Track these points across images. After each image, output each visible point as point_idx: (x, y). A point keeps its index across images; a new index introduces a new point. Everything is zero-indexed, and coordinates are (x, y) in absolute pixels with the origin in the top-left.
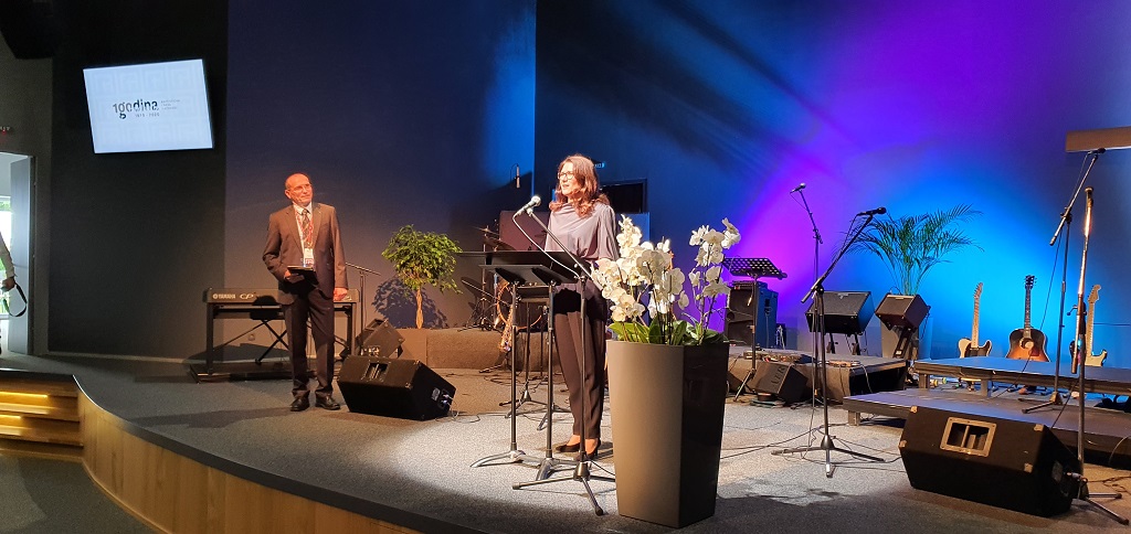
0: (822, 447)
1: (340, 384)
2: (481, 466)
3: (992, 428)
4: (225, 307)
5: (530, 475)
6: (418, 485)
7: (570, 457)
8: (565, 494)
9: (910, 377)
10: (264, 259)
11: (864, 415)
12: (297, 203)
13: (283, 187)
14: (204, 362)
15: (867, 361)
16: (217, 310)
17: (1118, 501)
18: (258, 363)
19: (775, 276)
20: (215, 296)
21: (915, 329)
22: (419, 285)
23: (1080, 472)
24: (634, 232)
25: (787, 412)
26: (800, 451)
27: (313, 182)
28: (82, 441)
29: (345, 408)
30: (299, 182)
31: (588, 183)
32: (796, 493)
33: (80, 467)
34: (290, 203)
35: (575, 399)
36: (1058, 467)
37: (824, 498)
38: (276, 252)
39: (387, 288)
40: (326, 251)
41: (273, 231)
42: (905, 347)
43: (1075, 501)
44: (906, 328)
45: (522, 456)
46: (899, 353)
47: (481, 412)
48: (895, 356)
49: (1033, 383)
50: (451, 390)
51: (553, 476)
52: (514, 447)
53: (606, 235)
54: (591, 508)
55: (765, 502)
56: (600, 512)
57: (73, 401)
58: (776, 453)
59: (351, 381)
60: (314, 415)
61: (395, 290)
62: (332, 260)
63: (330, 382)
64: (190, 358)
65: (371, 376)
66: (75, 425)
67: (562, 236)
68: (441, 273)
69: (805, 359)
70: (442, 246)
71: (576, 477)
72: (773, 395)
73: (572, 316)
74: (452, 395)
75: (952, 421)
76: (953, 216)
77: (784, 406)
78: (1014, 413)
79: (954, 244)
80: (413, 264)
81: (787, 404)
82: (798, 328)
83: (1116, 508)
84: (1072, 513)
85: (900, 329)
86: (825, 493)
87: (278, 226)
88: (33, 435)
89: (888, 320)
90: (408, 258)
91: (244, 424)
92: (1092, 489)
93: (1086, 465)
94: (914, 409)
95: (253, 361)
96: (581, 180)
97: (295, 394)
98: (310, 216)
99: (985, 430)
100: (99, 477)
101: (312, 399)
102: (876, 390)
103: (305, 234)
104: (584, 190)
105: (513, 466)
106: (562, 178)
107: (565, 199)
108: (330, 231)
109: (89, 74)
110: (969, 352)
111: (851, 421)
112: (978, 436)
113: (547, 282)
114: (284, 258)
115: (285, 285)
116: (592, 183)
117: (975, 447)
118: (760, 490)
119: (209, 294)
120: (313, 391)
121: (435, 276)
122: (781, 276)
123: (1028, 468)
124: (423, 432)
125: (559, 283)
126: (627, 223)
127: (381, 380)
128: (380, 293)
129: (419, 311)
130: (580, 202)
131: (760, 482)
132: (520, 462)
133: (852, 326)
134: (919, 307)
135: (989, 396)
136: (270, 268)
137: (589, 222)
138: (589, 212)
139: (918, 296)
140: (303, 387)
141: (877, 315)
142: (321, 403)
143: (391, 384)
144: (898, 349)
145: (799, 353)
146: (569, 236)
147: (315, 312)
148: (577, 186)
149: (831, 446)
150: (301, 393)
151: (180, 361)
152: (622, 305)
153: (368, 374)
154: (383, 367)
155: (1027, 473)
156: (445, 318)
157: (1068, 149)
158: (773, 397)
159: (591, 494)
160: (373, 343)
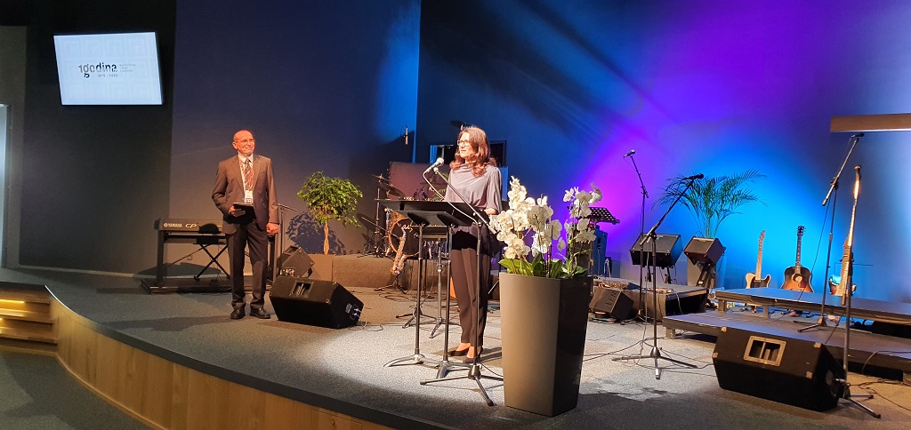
0: (652, 356)
1: (272, 298)
2: (392, 366)
3: (783, 345)
4: (173, 234)
5: (432, 374)
6: (346, 380)
7: (460, 360)
8: (460, 388)
9: (709, 301)
10: (213, 197)
11: (678, 331)
12: (242, 153)
13: (232, 140)
14: (155, 277)
15: (678, 289)
16: (166, 236)
17: (871, 400)
18: (197, 279)
19: (611, 221)
20: (166, 225)
21: (713, 265)
22: (326, 221)
23: (844, 378)
24: (520, 189)
25: (618, 327)
26: (634, 358)
27: (256, 138)
28: (56, 339)
29: (274, 317)
30: (244, 138)
31: (481, 150)
32: (635, 391)
33: (55, 360)
34: (235, 152)
35: (463, 315)
36: (830, 375)
37: (657, 395)
38: (223, 193)
39: (298, 221)
40: (263, 193)
41: (221, 176)
42: (706, 279)
43: (840, 400)
44: (707, 264)
45: (422, 359)
46: (701, 283)
47: (383, 323)
48: (698, 285)
49: (800, 309)
50: (360, 305)
51: (450, 375)
52: (418, 352)
53: (494, 190)
54: (483, 400)
55: (612, 397)
56: (491, 404)
57: (46, 306)
58: (615, 360)
59: (281, 296)
60: (250, 323)
61: (304, 222)
62: (267, 201)
63: (263, 296)
64: (139, 273)
65: (298, 293)
66: (49, 326)
67: (460, 190)
68: (345, 211)
69: (632, 286)
70: (346, 190)
71: (470, 376)
72: (607, 313)
73: (466, 252)
74: (361, 309)
75: (752, 339)
76: (745, 177)
77: (615, 322)
78: (792, 332)
79: (744, 200)
80: (322, 203)
81: (618, 321)
82: (622, 261)
83: (870, 406)
84: (839, 408)
85: (702, 264)
86: (657, 392)
87: (225, 172)
88: (14, 334)
89: (693, 257)
90: (318, 198)
91: (195, 328)
92: (853, 390)
93: (848, 373)
94: (724, 329)
95: (192, 277)
96: (475, 146)
97: (234, 305)
98: (251, 164)
99: (778, 346)
100: (73, 369)
101: (248, 310)
102: (686, 312)
103: (247, 179)
104: (478, 155)
105: (416, 366)
106: (461, 145)
107: (463, 160)
108: (266, 178)
109: (60, 40)
110: (754, 284)
111: (668, 336)
112: (772, 351)
113: (448, 225)
114: (229, 197)
115: (229, 218)
116: (484, 149)
117: (770, 358)
118: (607, 388)
119: (161, 223)
120: (248, 302)
121: (340, 213)
122: (614, 222)
123: (809, 375)
124: (340, 338)
125: (457, 226)
126: (515, 183)
127: (306, 296)
128: (292, 225)
129: (326, 240)
130: (475, 164)
131: (607, 382)
132: (421, 363)
133: (666, 261)
134: (718, 248)
135: (769, 317)
136: (218, 205)
137: (482, 180)
138: (482, 173)
139: (717, 239)
140: (241, 300)
141: (685, 253)
142: (254, 313)
143: (314, 300)
144: (700, 279)
145: (627, 282)
146: (465, 190)
147: (252, 240)
148: (472, 152)
149: (658, 355)
150: (239, 304)
151: (131, 275)
152: (513, 247)
153: (295, 292)
154: (307, 286)
155: (808, 379)
156: (343, 246)
157: (832, 130)
158: (607, 315)
159: (483, 390)
160: (290, 266)
